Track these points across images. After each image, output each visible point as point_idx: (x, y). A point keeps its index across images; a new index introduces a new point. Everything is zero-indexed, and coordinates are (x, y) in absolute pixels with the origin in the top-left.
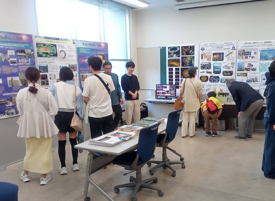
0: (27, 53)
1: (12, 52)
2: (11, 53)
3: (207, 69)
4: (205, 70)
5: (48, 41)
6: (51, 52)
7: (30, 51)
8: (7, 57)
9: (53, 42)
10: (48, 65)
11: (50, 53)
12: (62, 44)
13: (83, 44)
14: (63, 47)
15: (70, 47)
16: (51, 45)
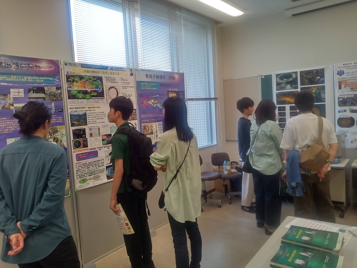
0: (48, 92)
1: (19, 92)
2: (17, 94)
3: (350, 105)
4: (347, 108)
5: (88, 72)
6: (93, 89)
7: (54, 89)
8: (9, 102)
9: (96, 72)
10: (87, 112)
11: (92, 91)
12: (112, 76)
13: (147, 75)
14: (113, 80)
15: (125, 81)
16: (94, 77)
